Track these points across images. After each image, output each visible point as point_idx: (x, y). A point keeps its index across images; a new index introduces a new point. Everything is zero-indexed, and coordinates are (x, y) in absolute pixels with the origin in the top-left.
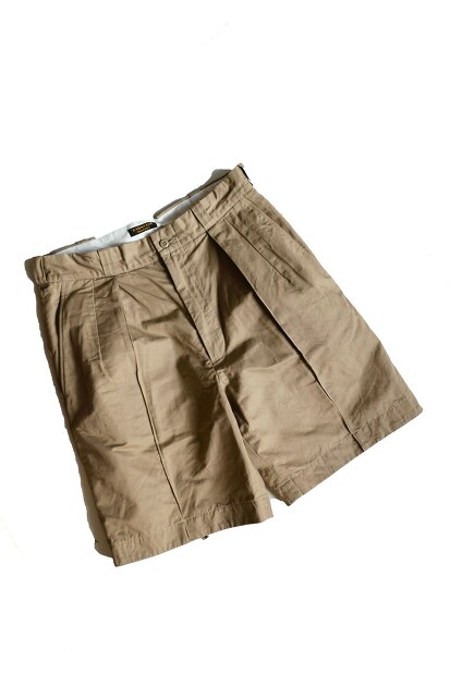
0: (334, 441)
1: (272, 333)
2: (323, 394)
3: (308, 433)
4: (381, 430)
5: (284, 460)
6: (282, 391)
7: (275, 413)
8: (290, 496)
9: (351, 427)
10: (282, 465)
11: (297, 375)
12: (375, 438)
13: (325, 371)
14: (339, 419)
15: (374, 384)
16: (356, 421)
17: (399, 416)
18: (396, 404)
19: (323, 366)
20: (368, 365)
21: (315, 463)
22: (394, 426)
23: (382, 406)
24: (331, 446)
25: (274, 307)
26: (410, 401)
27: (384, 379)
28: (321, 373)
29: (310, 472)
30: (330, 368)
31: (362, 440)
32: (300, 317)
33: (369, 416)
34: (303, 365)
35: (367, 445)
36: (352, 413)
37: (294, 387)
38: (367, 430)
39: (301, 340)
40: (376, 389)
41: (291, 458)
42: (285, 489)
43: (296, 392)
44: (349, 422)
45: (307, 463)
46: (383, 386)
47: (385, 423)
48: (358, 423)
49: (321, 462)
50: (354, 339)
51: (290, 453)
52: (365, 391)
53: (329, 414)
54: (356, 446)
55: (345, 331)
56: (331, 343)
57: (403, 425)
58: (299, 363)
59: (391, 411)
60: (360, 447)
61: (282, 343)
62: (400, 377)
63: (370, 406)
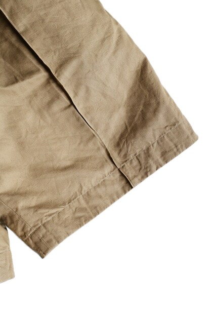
0: (96, 177)
1: (12, 45)
2: (81, 121)
3: (66, 169)
4: (151, 162)
5: (33, 201)
6: (30, 118)
7: (21, 145)
8: (43, 247)
9: (117, 160)
10: (30, 208)
11: (48, 99)
12: (145, 172)
13: (82, 93)
14: (103, 152)
15: (141, 107)
16: (123, 153)
17: (172, 144)
18: (168, 130)
19: (78, 86)
20: (134, 86)
21: (75, 204)
22: (167, 156)
23: (151, 134)
24: (94, 182)
25: (8, 7)
26: (184, 127)
27: (153, 101)
28: (76, 94)
29: (68, 215)
30: (88, 90)
31: (130, 174)
32: (43, 21)
33: (138, 146)
34: (54, 85)
35: (136, 180)
36: (118, 145)
37: (45, 113)
38: (135, 163)
39: (48, 52)
40: (143, 114)
41: (43, 199)
42: (36, 238)
43: (49, 120)
44: (114, 155)
45: (64, 204)
46: (151, 109)
47: (156, 154)
48: (125, 155)
49: (82, 201)
50: (115, 52)
51: (42, 193)
52: (131, 117)
53: (91, 145)
54: (124, 182)
55: (103, 41)
56: (85, 55)
57: (175, 155)
58: (48, 82)
59: (162, 139)
60: (128, 182)
61: (24, 57)
62: (171, 99)
63: (138, 135)
